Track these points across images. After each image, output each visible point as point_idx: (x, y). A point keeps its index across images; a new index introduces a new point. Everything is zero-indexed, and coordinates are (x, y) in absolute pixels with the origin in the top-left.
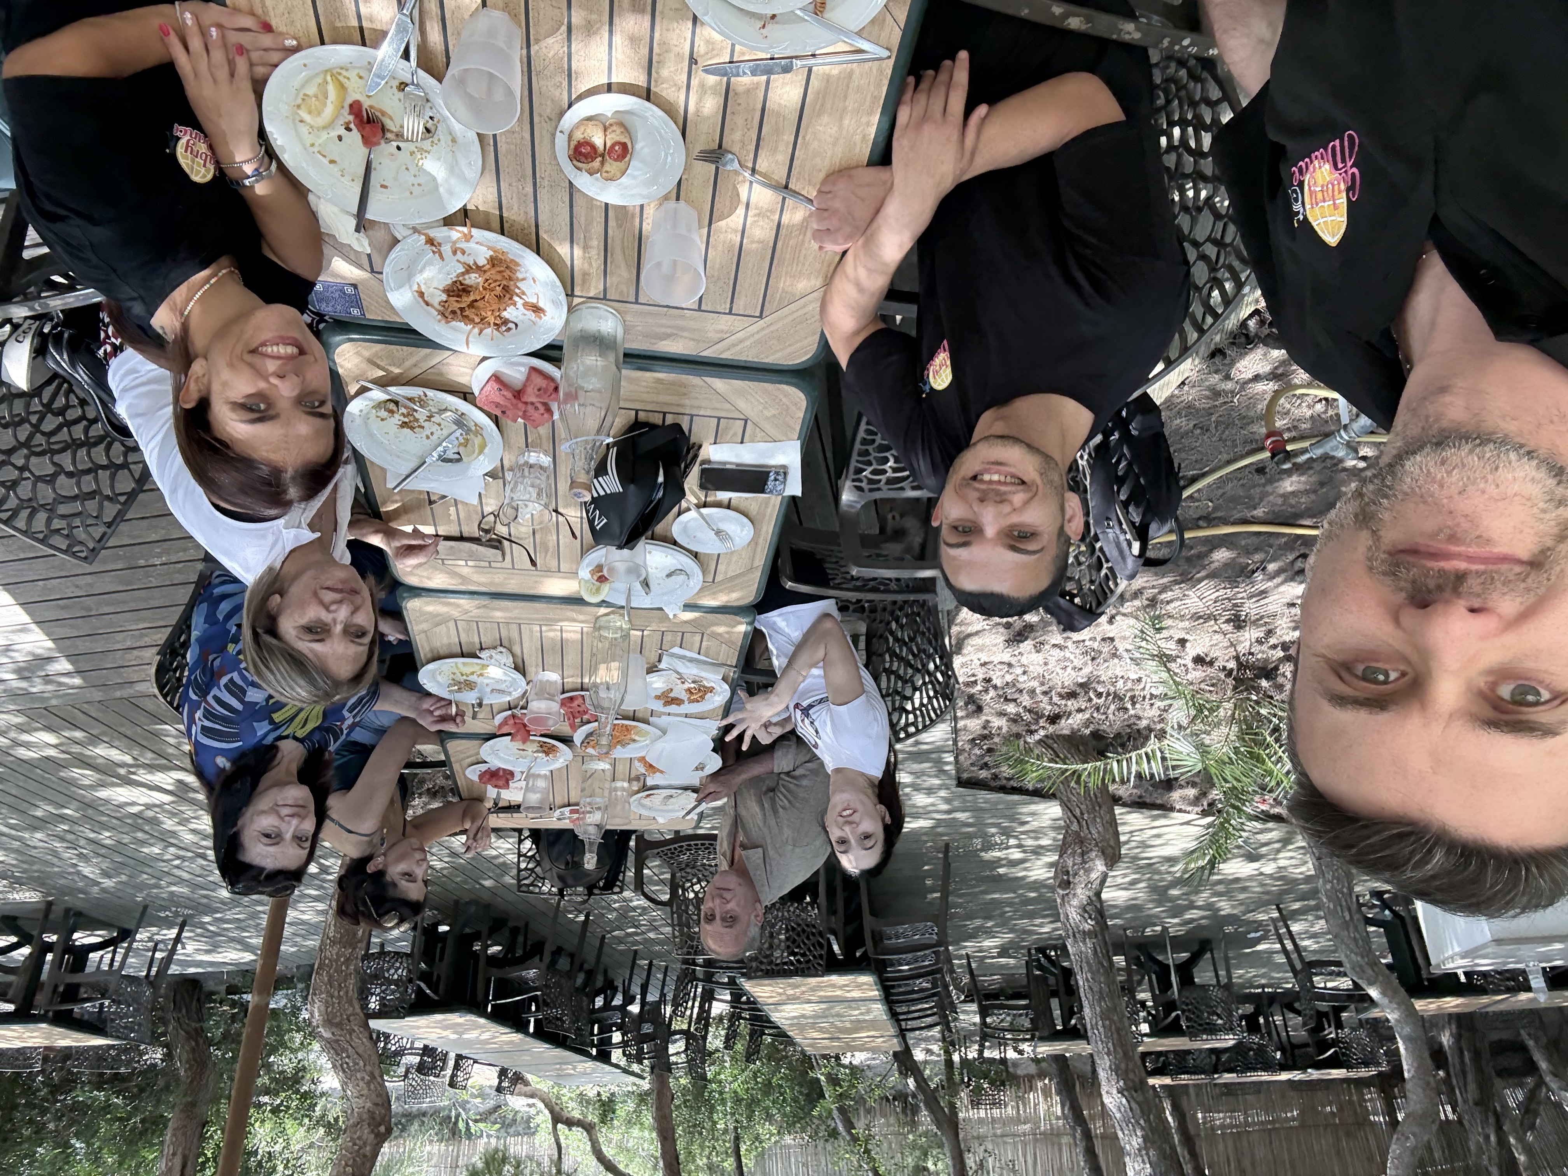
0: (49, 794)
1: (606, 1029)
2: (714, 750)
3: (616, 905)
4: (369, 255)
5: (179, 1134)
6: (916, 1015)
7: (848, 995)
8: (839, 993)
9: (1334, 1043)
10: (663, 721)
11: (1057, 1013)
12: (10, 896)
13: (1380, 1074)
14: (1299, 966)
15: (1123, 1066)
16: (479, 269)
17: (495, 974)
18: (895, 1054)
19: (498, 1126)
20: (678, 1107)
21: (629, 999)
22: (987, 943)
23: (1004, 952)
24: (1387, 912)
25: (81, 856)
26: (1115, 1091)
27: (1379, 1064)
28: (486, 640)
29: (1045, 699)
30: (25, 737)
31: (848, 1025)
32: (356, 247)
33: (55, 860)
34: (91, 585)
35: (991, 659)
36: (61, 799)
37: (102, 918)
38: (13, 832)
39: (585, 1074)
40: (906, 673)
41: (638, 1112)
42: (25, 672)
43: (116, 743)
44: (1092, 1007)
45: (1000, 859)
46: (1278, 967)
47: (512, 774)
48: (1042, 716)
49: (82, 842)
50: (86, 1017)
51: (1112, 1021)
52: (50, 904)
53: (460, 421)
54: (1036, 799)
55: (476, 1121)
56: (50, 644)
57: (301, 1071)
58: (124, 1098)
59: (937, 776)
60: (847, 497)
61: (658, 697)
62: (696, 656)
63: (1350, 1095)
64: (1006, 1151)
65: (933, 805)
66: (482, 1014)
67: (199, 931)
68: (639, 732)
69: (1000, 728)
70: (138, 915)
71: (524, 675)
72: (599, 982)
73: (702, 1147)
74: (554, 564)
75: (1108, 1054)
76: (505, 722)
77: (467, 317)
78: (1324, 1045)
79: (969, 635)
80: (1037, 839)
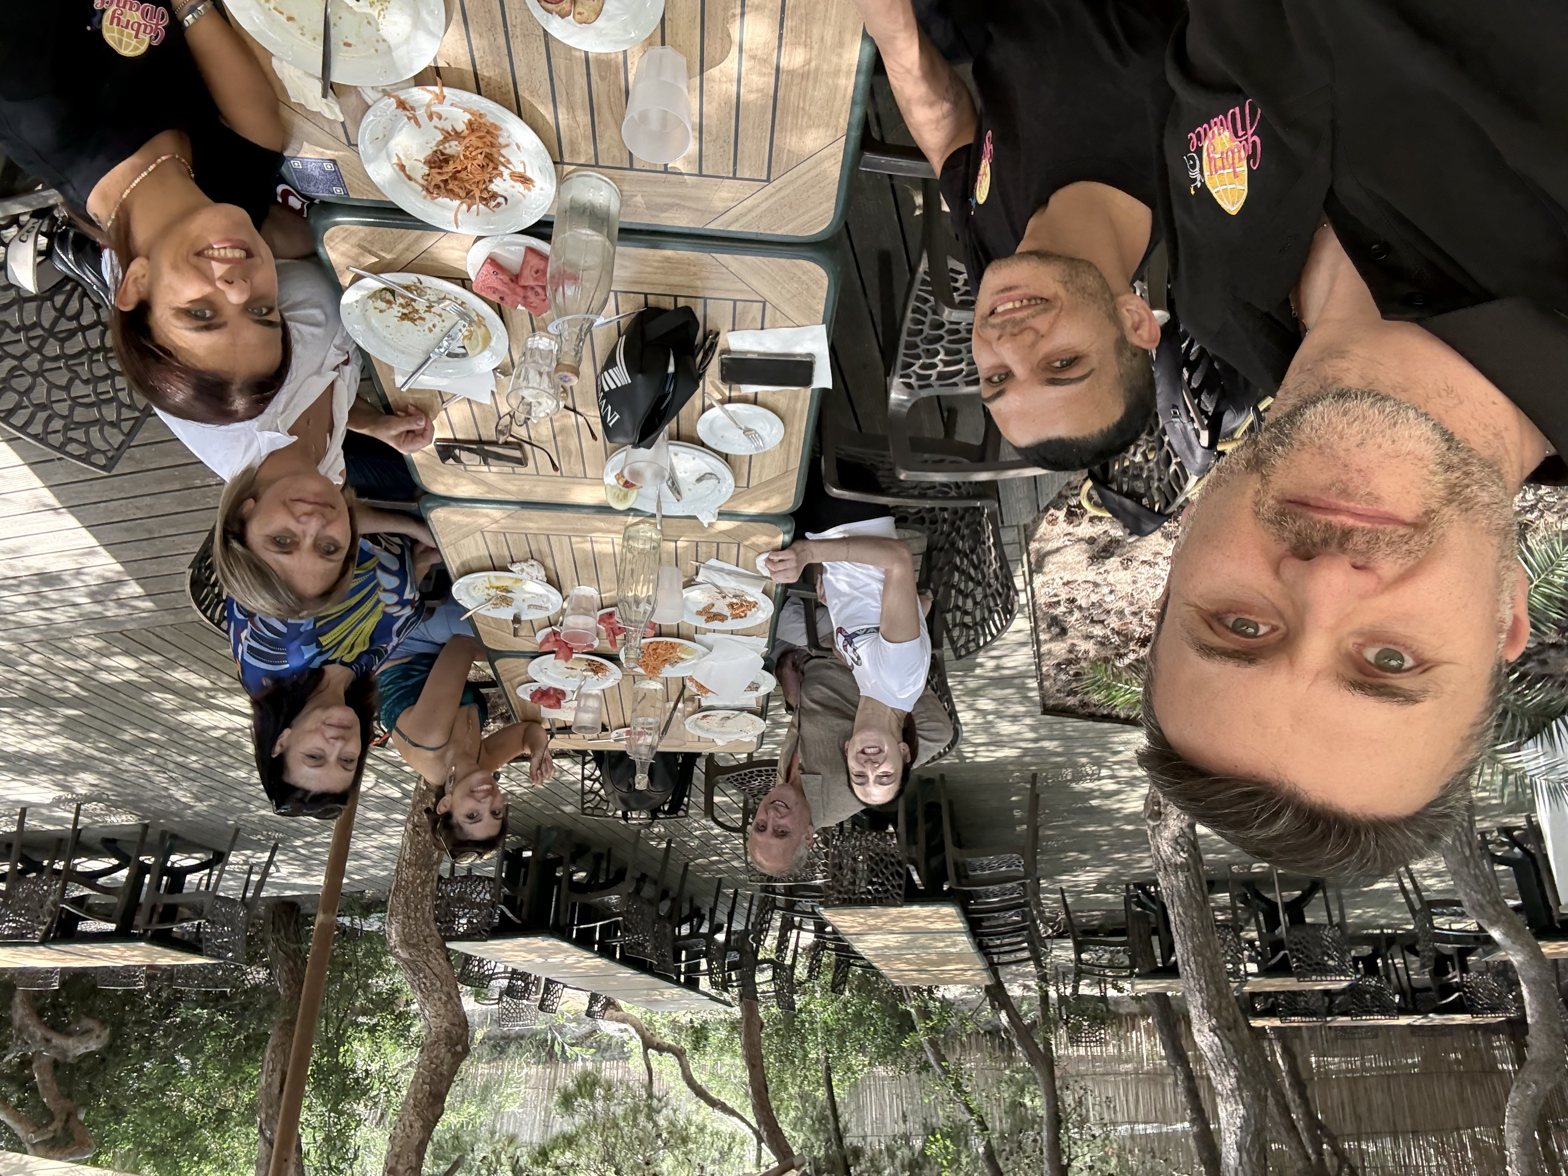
0: (135, 718)
1: (694, 955)
2: (765, 668)
3: (697, 833)
4: (343, 124)
5: (278, 1051)
6: (1007, 948)
7: (931, 926)
8: (922, 924)
9: (1459, 987)
10: (709, 638)
11: (1158, 952)
12: (107, 819)
13: (1509, 1021)
14: (1418, 906)
15: (1216, 1003)
16: (458, 135)
17: (579, 899)
18: (988, 989)
19: (592, 1051)
20: (769, 1036)
21: (718, 928)
22: (1083, 878)
23: (1101, 887)
24: (1517, 850)
25: (172, 779)
26: (1206, 1030)
27: (1507, 1010)
28: (517, 553)
29: (1135, 620)
30: (106, 662)
31: (935, 957)
32: (328, 115)
33: (147, 785)
34: (151, 506)
35: (1075, 577)
36: (145, 723)
37: (197, 841)
38: (104, 756)
39: (673, 1000)
40: (966, 587)
41: (730, 1039)
42: (99, 595)
43: (194, 667)
44: (1183, 943)
45: (1092, 791)
46: (1397, 907)
47: (563, 694)
48: (1132, 639)
49: (171, 766)
50: (187, 937)
51: (1204, 958)
52: (146, 827)
53: (463, 313)
54: (1128, 727)
55: (572, 1045)
56: (119, 567)
57: (395, 992)
58: (229, 1015)
59: (1021, 703)
60: (897, 395)
61: (699, 613)
62: (734, 568)
63: (1477, 1042)
64: (1106, 1089)
65: (1019, 733)
66: (567, 938)
67: (292, 854)
68: (686, 650)
69: (1087, 652)
70: (230, 838)
71: (560, 590)
72: (686, 910)
73: (794, 1076)
74: (578, 469)
75: (1201, 991)
76: (546, 640)
77: (452, 191)
78: (1448, 989)
79: (1049, 553)
80: (1130, 769)
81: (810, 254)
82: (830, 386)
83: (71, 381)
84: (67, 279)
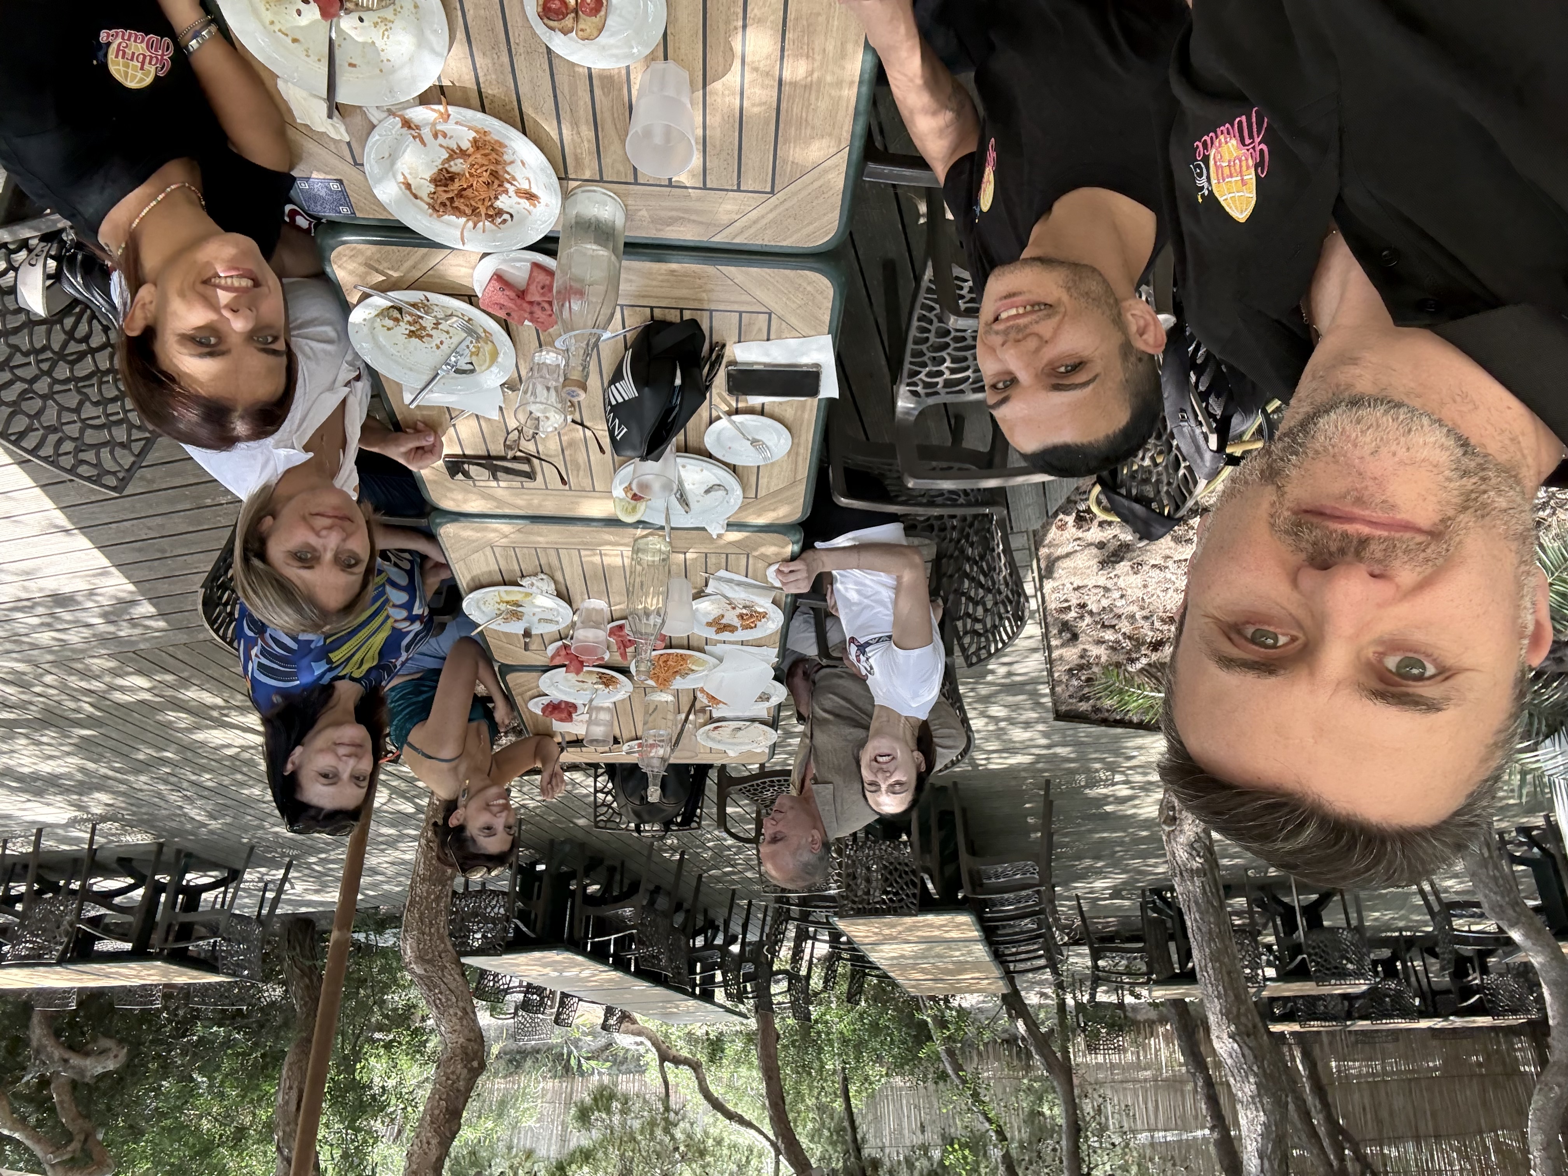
0: (148, 737)
1: (709, 968)
2: (776, 678)
3: (710, 844)
4: (349, 143)
5: (295, 1068)
6: (1023, 956)
7: (947, 935)
8: (937, 933)
9: (1479, 989)
10: (719, 649)
11: (1175, 957)
12: (123, 838)
13: (1530, 1022)
14: (1436, 908)
15: (1235, 1010)
16: (463, 153)
17: (593, 913)
18: (1004, 997)
19: (608, 1064)
20: (785, 1047)
21: (732, 940)
22: (1099, 884)
23: (1116, 893)
24: (1535, 850)
25: (186, 798)
26: (1225, 1036)
27: (1528, 1012)
28: (526, 567)
29: (1147, 625)
30: (119, 681)
31: (951, 966)
32: (333, 135)
33: (162, 804)
34: (162, 526)
35: (1085, 582)
36: (161, 742)
37: (212, 859)
38: (119, 775)
39: (688, 1013)
40: (976, 594)
41: (746, 1051)
42: (112, 615)
43: (207, 686)
44: (1201, 948)
45: (1107, 796)
46: (1416, 909)
47: (574, 707)
48: (1143, 644)
49: (185, 785)
50: (203, 955)
51: (1222, 963)
52: (161, 846)
53: (470, 329)
54: (1142, 732)
55: (588, 1059)
56: (131, 587)
57: (411, 1008)
58: (245, 1033)
59: (1033, 709)
60: (904, 403)
61: (709, 624)
62: (744, 579)
63: (1498, 1043)
64: (1125, 1096)
65: (1031, 740)
66: (582, 951)
67: (307, 871)
68: (696, 661)
69: (1098, 657)
70: (245, 856)
71: (570, 603)
72: (700, 922)
73: (811, 1088)
74: (586, 483)
75: (1219, 997)
76: (557, 653)
77: (457, 208)
78: (1469, 991)
79: (1059, 558)
80: (1145, 774)
81: (816, 265)
82: (836, 395)
83: (81, 404)
84: (76, 302)
